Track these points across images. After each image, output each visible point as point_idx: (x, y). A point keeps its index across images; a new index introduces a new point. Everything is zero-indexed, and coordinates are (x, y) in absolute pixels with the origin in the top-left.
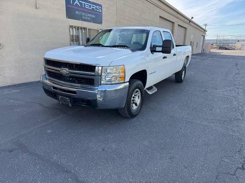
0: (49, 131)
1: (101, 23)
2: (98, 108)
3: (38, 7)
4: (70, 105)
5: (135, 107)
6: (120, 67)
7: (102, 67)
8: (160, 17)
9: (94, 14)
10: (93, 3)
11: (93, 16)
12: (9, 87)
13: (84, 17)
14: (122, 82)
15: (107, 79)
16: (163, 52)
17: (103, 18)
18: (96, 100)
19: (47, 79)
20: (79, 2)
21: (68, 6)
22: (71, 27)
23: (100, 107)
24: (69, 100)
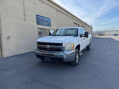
0: (43, 73)
1: (50, 26)
2: (64, 62)
3: (25, 20)
4: (50, 61)
5: (77, 61)
6: (72, 43)
7: (65, 43)
8: (74, 23)
9: (48, 23)
10: (47, 18)
11: (47, 23)
12: (12, 56)
13: (43, 24)
14: (73, 49)
15: (67, 48)
16: (85, 37)
17: (51, 24)
18: (63, 58)
19: (37, 50)
20: (42, 18)
21: (37, 19)
22: (39, 28)
23: (65, 61)
24: (50, 59)
